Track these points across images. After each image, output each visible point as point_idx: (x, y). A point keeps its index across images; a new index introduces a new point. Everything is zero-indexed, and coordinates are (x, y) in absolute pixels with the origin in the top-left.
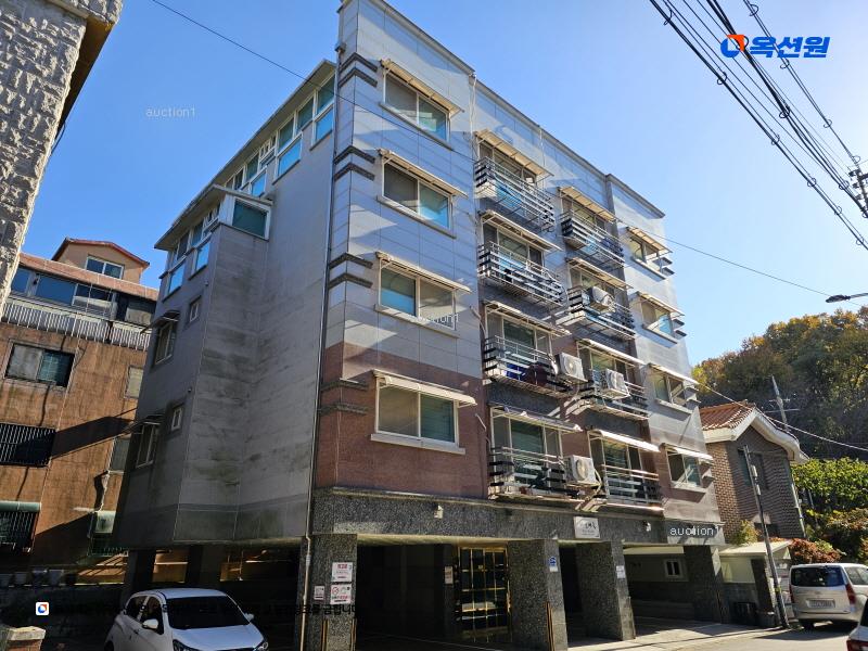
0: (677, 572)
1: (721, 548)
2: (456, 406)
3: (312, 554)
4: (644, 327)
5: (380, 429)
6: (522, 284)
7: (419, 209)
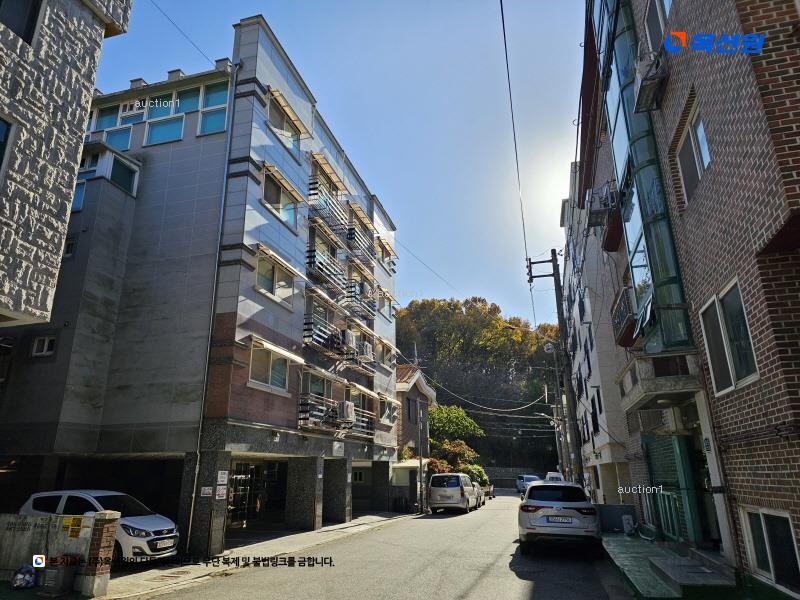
0: (360, 479)
1: (393, 462)
2: (289, 363)
3: (200, 465)
4: (378, 310)
5: (252, 378)
6: (329, 276)
7: (281, 211)
